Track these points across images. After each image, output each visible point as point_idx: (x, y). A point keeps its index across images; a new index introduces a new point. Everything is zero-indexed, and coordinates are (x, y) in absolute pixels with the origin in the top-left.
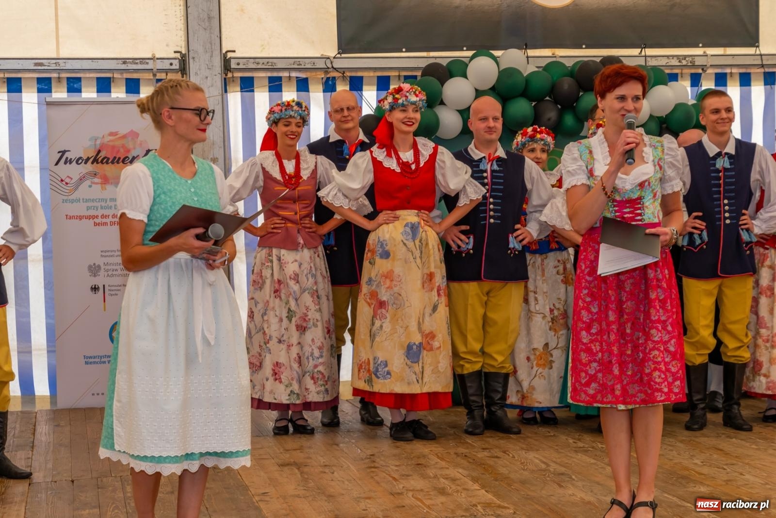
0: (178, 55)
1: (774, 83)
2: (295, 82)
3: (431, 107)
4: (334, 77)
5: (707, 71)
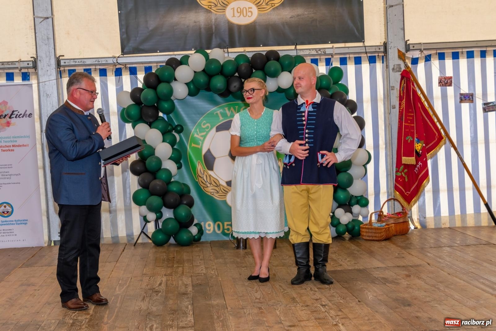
0: (33, 59)
1: (375, 62)
2: (98, 71)
3: (168, 82)
4: (121, 68)
5: (335, 57)
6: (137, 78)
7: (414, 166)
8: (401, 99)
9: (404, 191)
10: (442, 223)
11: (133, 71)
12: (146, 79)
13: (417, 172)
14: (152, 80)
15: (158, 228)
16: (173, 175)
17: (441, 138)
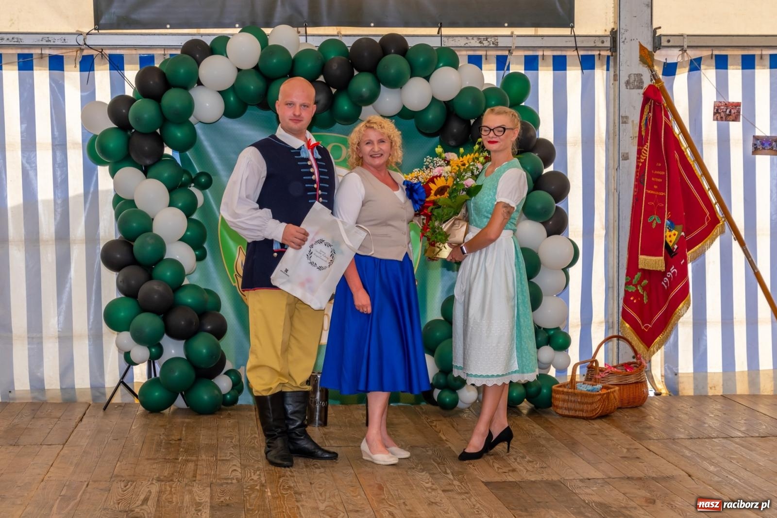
1: (592, 67)
2: (47, 59)
3: (186, 87)
4: (92, 55)
5: (515, 53)
6: (123, 76)
7: (661, 275)
8: (641, 142)
9: (640, 322)
10: (710, 385)
11: (116, 64)
12: (140, 79)
13: (666, 287)
14: (154, 82)
15: (153, 376)
16: (187, 272)
17: (715, 221)
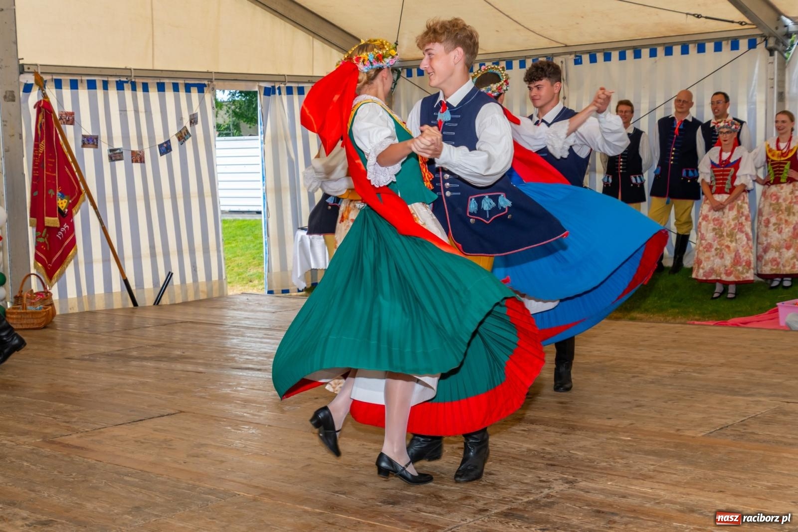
7: (58, 229)
8: (38, 139)
9: (46, 262)
10: (70, 306)
13: (61, 238)
17: (80, 192)
